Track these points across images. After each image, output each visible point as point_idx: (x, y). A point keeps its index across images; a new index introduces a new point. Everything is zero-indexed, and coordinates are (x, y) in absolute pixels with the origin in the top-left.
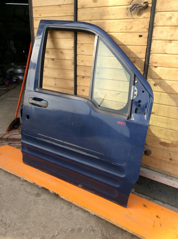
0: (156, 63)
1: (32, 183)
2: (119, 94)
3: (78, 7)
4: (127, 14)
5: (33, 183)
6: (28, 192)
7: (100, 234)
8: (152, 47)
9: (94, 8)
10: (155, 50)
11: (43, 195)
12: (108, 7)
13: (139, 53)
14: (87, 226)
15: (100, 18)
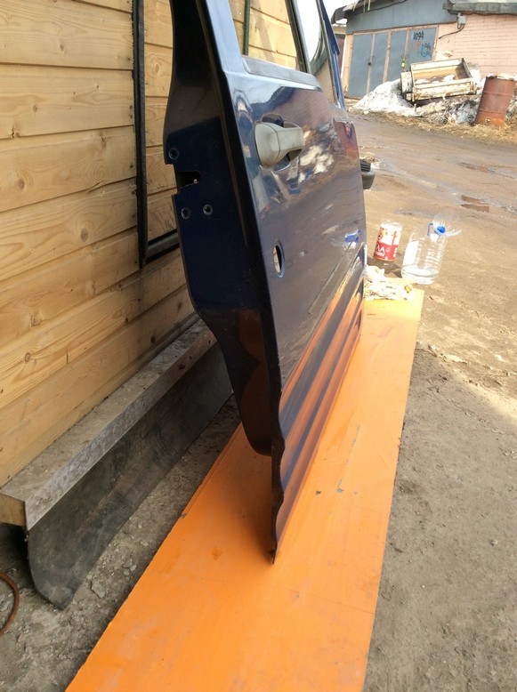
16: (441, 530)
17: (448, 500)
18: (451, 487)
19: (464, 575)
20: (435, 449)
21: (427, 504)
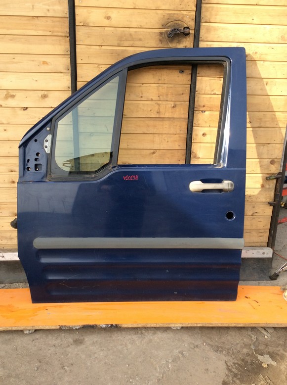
0: (204, 106)
1: (57, 329)
2: (154, 153)
3: (77, 23)
4: (161, 41)
5: (58, 327)
6: (56, 345)
7: (207, 346)
8: (197, 87)
9: (106, 28)
10: (202, 89)
11: (86, 339)
12: (130, 28)
13: (180, 94)
14: (186, 345)
15: (118, 44)
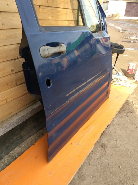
16: (106, 160)
17: (113, 151)
18: (116, 147)
19: (106, 175)
20: (117, 135)
21: (106, 151)
